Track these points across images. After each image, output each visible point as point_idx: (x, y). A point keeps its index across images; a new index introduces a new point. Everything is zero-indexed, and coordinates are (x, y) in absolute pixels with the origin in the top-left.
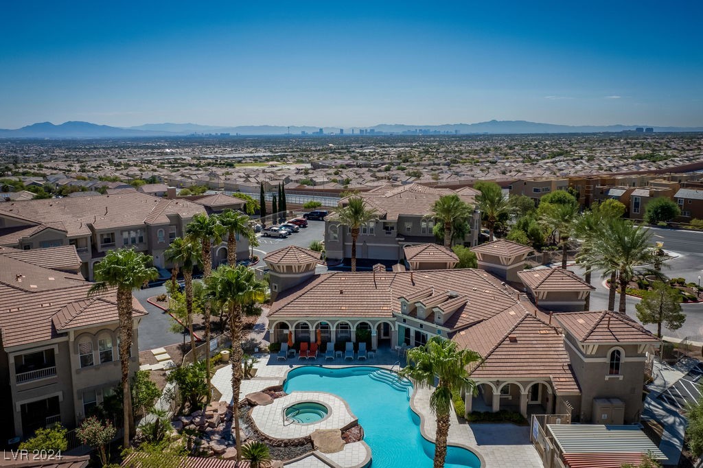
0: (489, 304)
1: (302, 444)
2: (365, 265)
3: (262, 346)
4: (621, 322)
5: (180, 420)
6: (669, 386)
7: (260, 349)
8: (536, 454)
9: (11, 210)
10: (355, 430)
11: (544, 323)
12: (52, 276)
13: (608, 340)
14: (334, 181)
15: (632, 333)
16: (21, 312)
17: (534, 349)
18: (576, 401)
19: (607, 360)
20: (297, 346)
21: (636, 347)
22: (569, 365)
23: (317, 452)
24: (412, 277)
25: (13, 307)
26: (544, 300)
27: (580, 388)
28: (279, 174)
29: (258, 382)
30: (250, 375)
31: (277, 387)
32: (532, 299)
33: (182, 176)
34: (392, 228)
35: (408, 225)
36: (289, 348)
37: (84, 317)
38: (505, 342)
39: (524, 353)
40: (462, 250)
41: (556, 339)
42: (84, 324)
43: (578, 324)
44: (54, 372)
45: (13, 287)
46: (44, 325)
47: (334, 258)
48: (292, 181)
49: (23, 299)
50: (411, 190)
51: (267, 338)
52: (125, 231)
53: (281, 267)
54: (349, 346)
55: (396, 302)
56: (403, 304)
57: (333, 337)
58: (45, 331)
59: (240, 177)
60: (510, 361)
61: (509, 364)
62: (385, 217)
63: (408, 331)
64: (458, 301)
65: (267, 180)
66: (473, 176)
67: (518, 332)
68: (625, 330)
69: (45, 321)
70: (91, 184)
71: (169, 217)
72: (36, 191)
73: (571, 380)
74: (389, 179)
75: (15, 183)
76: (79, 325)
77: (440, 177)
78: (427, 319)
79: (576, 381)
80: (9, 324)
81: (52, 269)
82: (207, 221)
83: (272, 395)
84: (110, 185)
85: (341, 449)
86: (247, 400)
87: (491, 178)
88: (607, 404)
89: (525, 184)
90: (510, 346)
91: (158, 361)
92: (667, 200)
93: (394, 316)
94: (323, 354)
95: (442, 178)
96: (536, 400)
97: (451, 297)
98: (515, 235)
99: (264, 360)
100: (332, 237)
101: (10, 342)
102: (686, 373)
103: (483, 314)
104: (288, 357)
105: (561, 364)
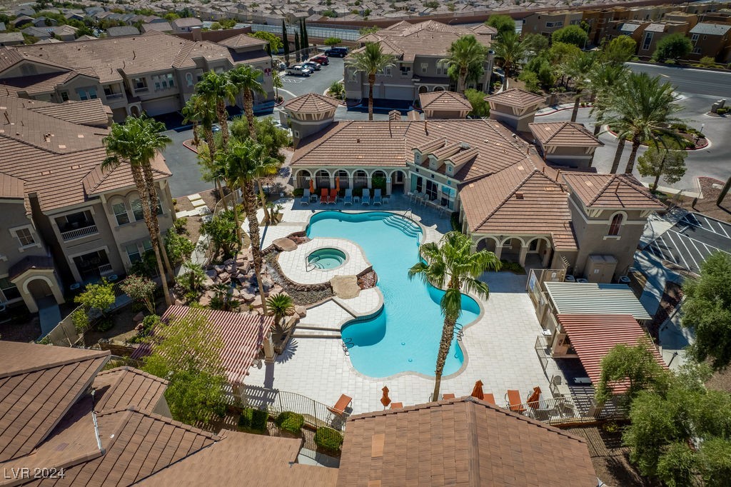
0: (499, 157)
1: (323, 289)
2: (383, 106)
3: (286, 190)
4: (629, 187)
5: (213, 269)
6: (657, 237)
7: (285, 194)
8: (530, 302)
9: (41, 55)
10: (370, 276)
11: (550, 180)
12: (81, 133)
13: (614, 205)
14: (355, 12)
15: (638, 199)
16: (53, 175)
17: (539, 206)
18: (572, 257)
19: (609, 223)
20: (318, 192)
21: (639, 212)
22: (571, 223)
23: (336, 298)
24: (426, 126)
25: (44, 170)
26: (552, 154)
27: (578, 246)
28: (303, 5)
29: (283, 227)
30: (277, 220)
31: (300, 232)
32: (540, 152)
33: (213, 8)
34: (409, 69)
35: (424, 66)
36: (311, 194)
37: (111, 181)
38: (512, 199)
39: (529, 210)
40: (474, 94)
41: (560, 196)
42: (112, 188)
43: (586, 186)
44: (95, 230)
45: (41, 149)
46: (76, 188)
47: (353, 98)
48: (315, 12)
49: (52, 162)
50: (428, 29)
51: (291, 182)
52: (155, 75)
53: (301, 116)
54: (366, 192)
55: (410, 151)
56: (417, 156)
57: (351, 183)
58: (78, 195)
59: (267, 8)
60: (515, 217)
61: (513, 221)
62: (401, 58)
63: (420, 180)
64: (470, 153)
65: (292, 12)
66: (488, 7)
67: (525, 188)
68: (632, 195)
69: (77, 184)
70: (127, 18)
71: (195, 60)
72: (76, 25)
73: (570, 237)
74: (407, 10)
75: (56, 17)
76: (107, 189)
77: (455, 8)
78: (438, 171)
79: (575, 238)
80: (43, 188)
81: (82, 124)
82: (218, 80)
83: (295, 241)
84: (146, 19)
85: (357, 295)
86: (274, 245)
87: (504, 9)
88: (602, 261)
89: (539, 18)
90: (516, 202)
91: (195, 207)
92: (681, 36)
93: (407, 165)
94: (343, 199)
95: (458, 9)
96: (535, 249)
97: (462, 149)
98: (526, 77)
99: (288, 205)
100: (351, 77)
101: (47, 205)
102: (674, 224)
103: (492, 168)
104: (311, 201)
105: (564, 221)
